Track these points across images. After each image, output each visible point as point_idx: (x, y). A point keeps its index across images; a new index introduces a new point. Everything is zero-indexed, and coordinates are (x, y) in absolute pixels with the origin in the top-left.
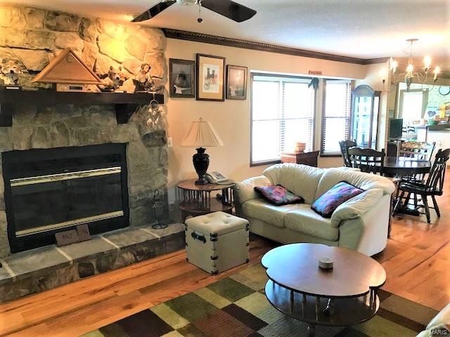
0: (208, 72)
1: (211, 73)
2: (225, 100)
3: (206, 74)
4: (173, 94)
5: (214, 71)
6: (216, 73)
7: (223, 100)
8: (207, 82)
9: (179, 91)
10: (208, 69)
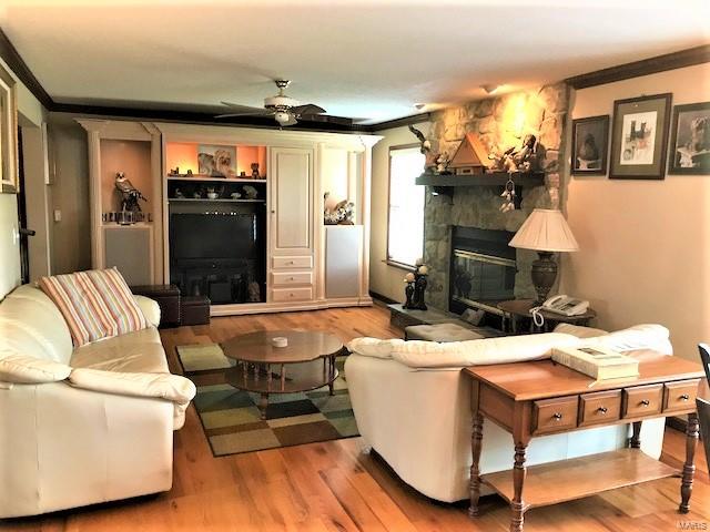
0: (633, 128)
1: (638, 129)
2: (667, 177)
3: (629, 132)
4: (575, 172)
5: (643, 125)
6: (647, 127)
7: (661, 177)
8: (629, 146)
9: (583, 166)
10: (634, 123)
